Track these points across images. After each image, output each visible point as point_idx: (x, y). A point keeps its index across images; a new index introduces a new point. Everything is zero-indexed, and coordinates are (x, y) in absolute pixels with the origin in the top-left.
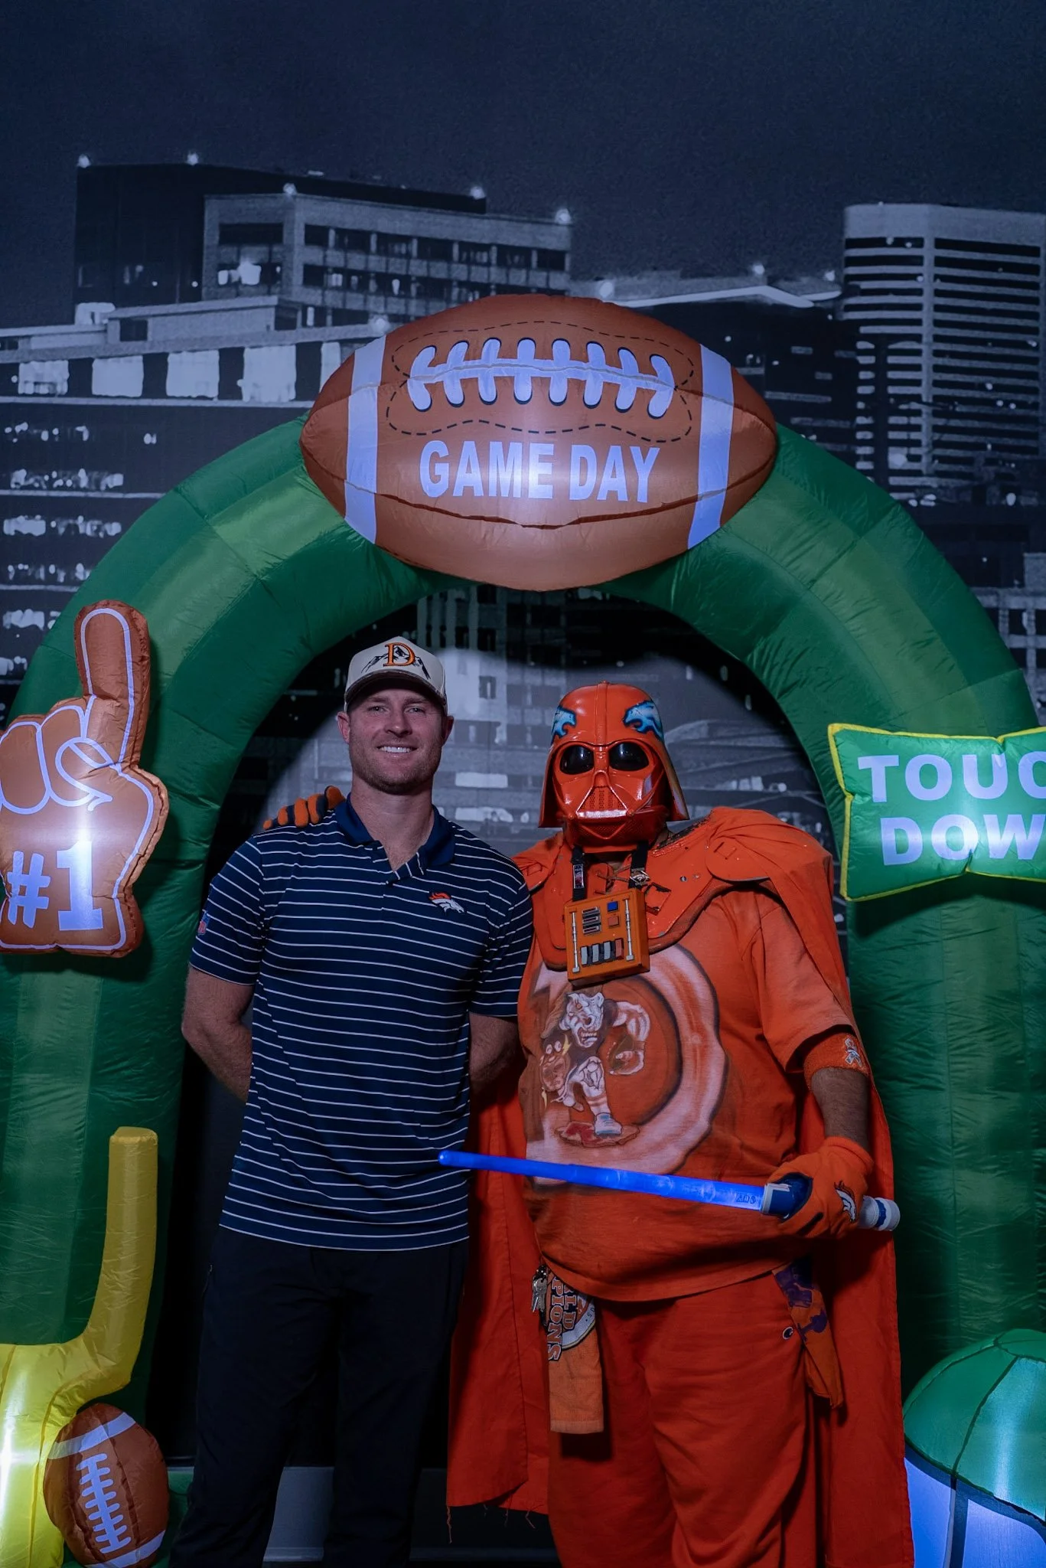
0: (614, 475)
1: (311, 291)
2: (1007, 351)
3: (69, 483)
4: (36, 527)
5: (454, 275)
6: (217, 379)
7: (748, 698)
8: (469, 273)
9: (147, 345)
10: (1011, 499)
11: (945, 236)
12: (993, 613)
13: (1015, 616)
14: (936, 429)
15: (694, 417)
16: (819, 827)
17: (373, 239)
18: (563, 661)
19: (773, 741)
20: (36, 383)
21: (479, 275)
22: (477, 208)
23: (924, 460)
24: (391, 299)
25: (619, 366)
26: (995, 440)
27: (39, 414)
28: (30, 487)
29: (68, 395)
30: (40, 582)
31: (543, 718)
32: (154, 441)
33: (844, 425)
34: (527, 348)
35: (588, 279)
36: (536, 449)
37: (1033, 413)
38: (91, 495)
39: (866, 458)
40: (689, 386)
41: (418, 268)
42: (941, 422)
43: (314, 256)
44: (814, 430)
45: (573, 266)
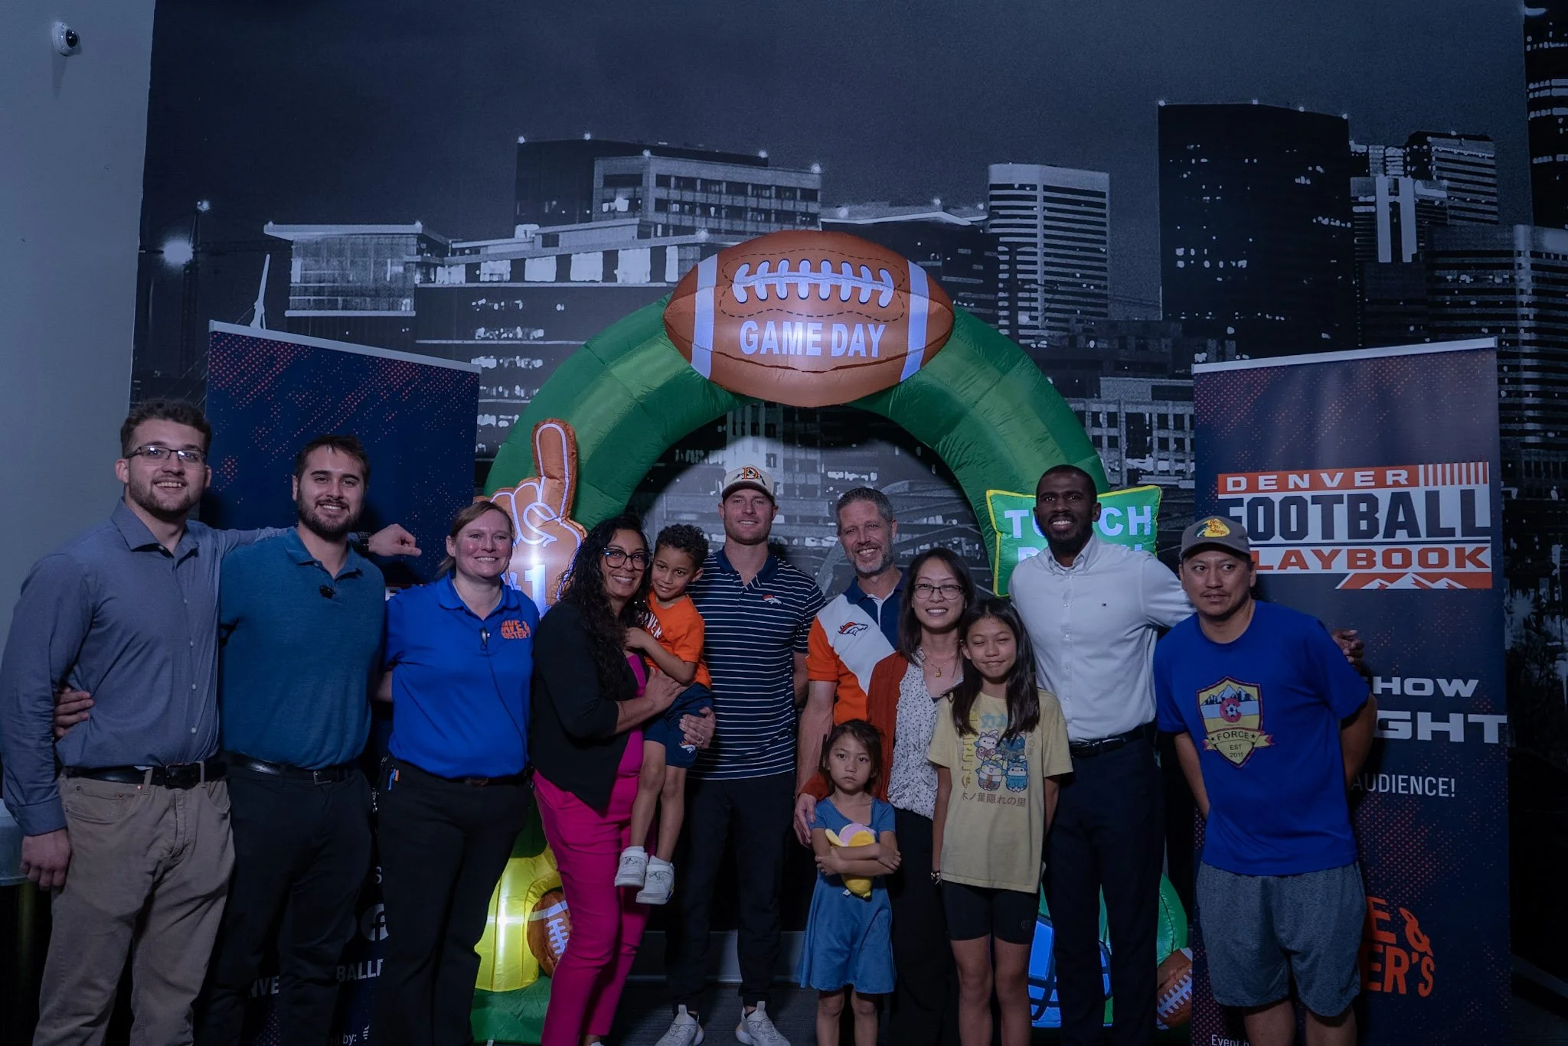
0: (858, 342)
1: (660, 215)
2: (1089, 254)
3: (511, 335)
4: (491, 363)
5: (748, 204)
6: (602, 270)
7: (934, 466)
8: (758, 203)
9: (558, 249)
10: (1092, 344)
11: (1049, 184)
12: (1081, 415)
13: (1095, 415)
14: (1046, 300)
15: (905, 305)
16: (977, 546)
17: (699, 182)
18: (819, 444)
19: (949, 493)
20: (491, 275)
21: (764, 204)
22: (763, 164)
23: (1039, 319)
24: (709, 219)
25: (861, 276)
26: (1081, 307)
27: (492, 293)
28: (487, 339)
29: (509, 282)
30: (493, 397)
31: (806, 480)
32: (563, 308)
33: (991, 297)
34: (805, 266)
35: (832, 207)
36: (811, 326)
37: (1104, 292)
38: (524, 342)
39: (1005, 318)
40: (902, 288)
41: (726, 200)
42: (1049, 296)
43: (662, 193)
44: (973, 300)
45: (822, 199)
